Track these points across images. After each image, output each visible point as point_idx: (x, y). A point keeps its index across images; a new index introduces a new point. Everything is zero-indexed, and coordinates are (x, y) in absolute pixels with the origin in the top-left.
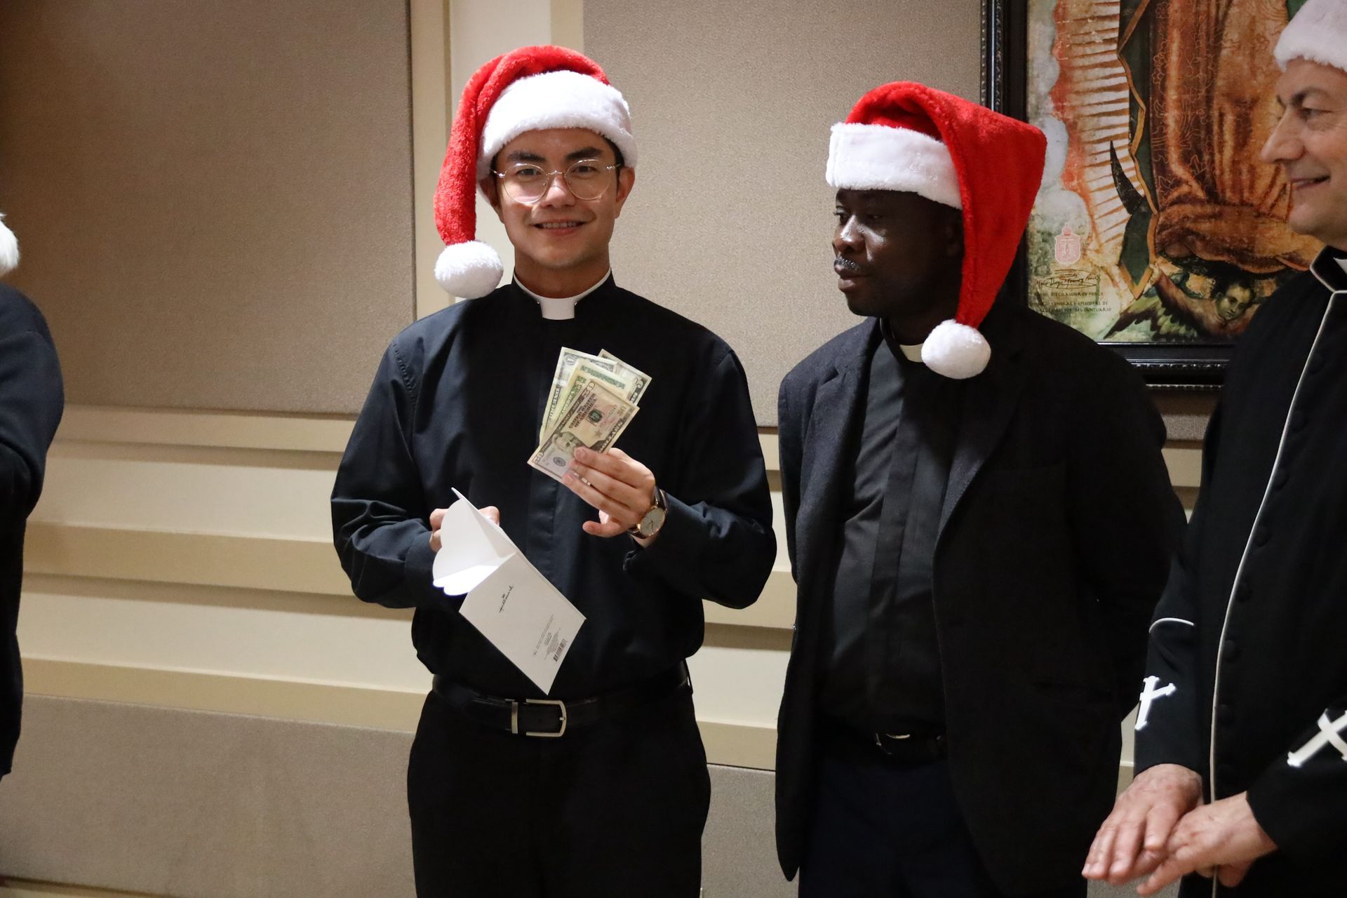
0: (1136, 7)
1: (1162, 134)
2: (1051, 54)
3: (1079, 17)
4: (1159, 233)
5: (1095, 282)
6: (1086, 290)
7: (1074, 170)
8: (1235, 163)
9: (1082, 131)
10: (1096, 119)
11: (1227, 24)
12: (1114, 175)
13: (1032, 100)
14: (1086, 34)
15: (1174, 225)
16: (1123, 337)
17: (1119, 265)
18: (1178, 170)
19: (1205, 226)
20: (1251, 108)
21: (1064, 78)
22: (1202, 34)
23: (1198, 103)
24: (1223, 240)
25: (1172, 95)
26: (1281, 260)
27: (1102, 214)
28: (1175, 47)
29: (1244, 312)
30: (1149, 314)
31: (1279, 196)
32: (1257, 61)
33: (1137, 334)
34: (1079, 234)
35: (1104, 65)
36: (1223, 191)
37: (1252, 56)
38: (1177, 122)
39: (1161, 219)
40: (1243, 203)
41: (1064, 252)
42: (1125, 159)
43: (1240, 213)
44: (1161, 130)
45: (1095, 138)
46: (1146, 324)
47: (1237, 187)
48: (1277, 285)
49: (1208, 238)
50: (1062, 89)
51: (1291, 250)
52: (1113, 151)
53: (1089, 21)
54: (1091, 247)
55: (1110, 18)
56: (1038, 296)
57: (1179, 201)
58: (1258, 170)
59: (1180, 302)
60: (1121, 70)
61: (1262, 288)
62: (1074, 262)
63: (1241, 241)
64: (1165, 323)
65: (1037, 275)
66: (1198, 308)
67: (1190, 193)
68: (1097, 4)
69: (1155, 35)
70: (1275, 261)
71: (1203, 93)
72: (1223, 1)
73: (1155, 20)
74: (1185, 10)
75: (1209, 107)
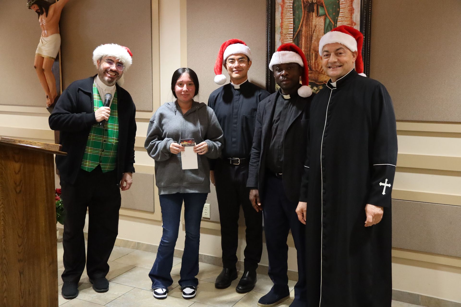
0: (296, 32)
2: (280, 40)
8: (315, 63)
11: (313, 36)
14: (286, 37)
20: (318, 52)
22: (309, 38)
23: (308, 51)
24: (313, 78)
28: (303, 40)
29: (316, 92)
31: (323, 70)
36: (313, 68)
40: (316, 71)
43: (316, 73)
47: (315, 68)
48: (323, 87)
51: (325, 80)
53: (287, 34)
55: (291, 34)
58: (319, 64)
61: (320, 87)
63: (316, 78)
68: (289, 31)
69: (300, 37)
70: (322, 82)
71: (309, 49)
72: (312, 32)
73: (300, 35)
74: (305, 33)
75: (310, 52)
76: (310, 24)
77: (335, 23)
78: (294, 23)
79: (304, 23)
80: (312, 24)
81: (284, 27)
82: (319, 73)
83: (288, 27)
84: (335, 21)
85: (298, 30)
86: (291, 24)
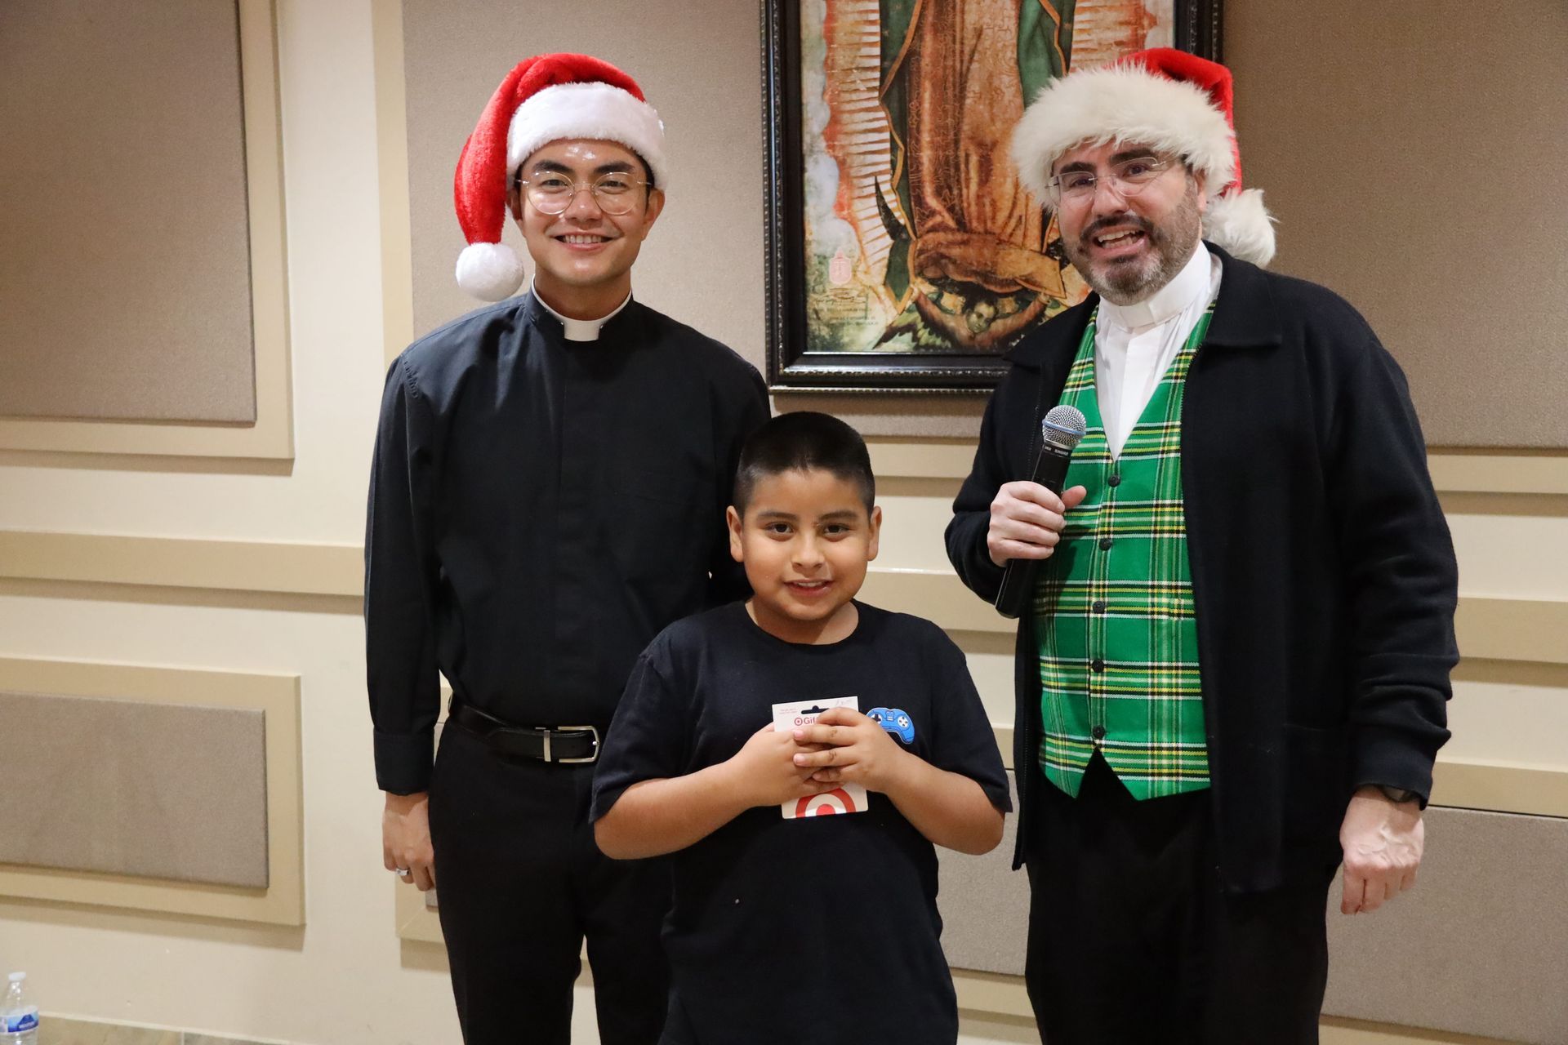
0: (894, 60)
1: (918, 171)
2: (823, 99)
3: (846, 68)
4: (919, 255)
5: (864, 299)
6: (857, 306)
7: (845, 201)
8: (979, 197)
9: (851, 167)
10: (862, 157)
11: (970, 76)
12: (879, 206)
13: (807, 139)
14: (852, 82)
15: (930, 251)
16: (890, 348)
17: (884, 284)
18: (932, 202)
19: (956, 252)
20: (991, 150)
21: (834, 120)
22: (949, 85)
23: (947, 145)
24: (971, 264)
25: (926, 138)
26: (1019, 281)
27: (869, 240)
28: (927, 96)
29: (989, 326)
30: (910, 328)
31: (1017, 226)
32: (994, 111)
33: (901, 345)
34: (849, 257)
35: (868, 110)
36: (970, 222)
37: (991, 105)
38: (930, 160)
39: (919, 245)
40: (987, 232)
41: (837, 273)
42: (888, 192)
43: (985, 240)
44: (918, 167)
45: (863, 173)
46: (908, 336)
47: (981, 218)
48: (1017, 303)
49: (958, 262)
50: (832, 131)
51: (1026, 273)
52: (877, 185)
53: (855, 71)
54: (860, 269)
55: (872, 69)
56: (816, 312)
57: (933, 229)
58: (998, 204)
59: (936, 317)
60: (882, 114)
61: (1003, 306)
62: (846, 282)
63: (986, 264)
64: (924, 335)
65: (814, 292)
66: (951, 322)
67: (943, 222)
68: (861, 56)
69: (910, 85)
70: (1014, 282)
71: (951, 136)
72: (966, 58)
73: (910, 73)
74: (935, 64)
75: (957, 148)
76: (953, 25)
77: (1066, 15)
78: (884, 21)
79: (930, 19)
80: (963, 21)
81: (840, 37)
82: (1000, 242)
83: (856, 39)
84: (1066, 9)
85: (903, 51)
86: (872, 23)
